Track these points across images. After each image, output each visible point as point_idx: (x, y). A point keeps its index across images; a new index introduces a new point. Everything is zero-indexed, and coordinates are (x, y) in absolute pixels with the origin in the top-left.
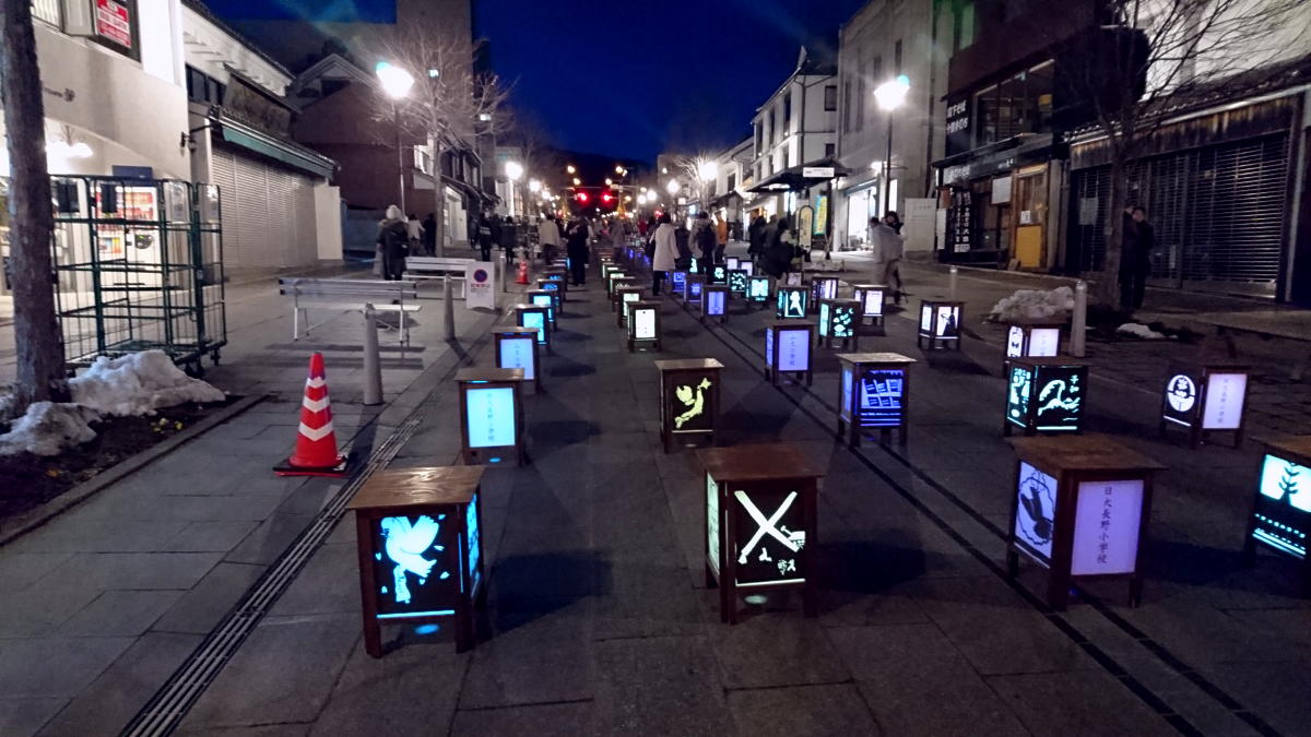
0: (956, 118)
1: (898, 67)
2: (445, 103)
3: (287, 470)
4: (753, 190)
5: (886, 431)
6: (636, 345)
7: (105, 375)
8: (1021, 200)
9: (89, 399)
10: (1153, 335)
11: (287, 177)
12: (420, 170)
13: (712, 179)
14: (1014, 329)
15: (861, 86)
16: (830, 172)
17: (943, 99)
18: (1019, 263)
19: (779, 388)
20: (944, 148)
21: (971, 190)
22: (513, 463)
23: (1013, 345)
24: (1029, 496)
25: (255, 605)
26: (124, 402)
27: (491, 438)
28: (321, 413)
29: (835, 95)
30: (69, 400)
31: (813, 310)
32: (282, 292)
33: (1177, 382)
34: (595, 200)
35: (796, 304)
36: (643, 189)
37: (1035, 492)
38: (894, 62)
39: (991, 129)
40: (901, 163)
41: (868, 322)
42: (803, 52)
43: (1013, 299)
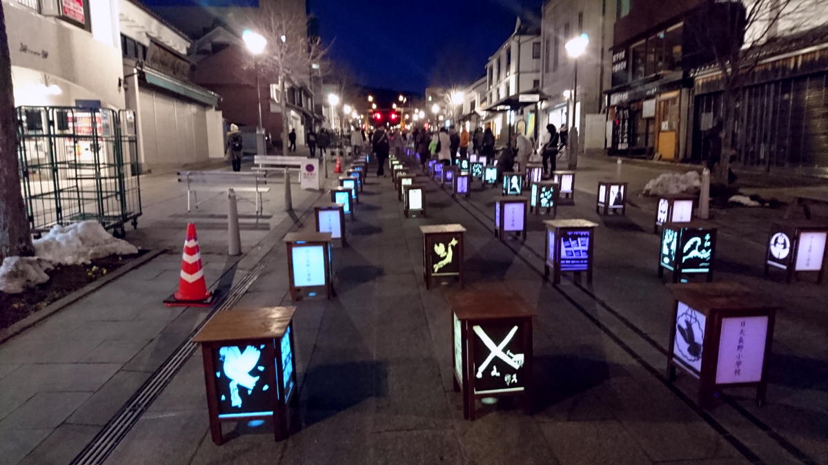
0: (618, 62)
1: (581, 28)
2: (288, 57)
3: (172, 302)
4: (487, 110)
5: (578, 273)
6: (409, 213)
7: (58, 237)
8: (662, 113)
9: (46, 254)
10: (753, 203)
11: (188, 105)
12: (274, 100)
13: (460, 103)
14: (662, 201)
15: (557, 42)
16: (536, 97)
17: (610, 49)
18: (661, 156)
19: (504, 242)
20: (611, 82)
21: (628, 108)
22: (324, 296)
23: (661, 211)
24: (684, 326)
25: (140, 402)
26: (69, 255)
27: (309, 280)
28: (195, 264)
29: (540, 49)
30: (33, 254)
31: (526, 188)
32: (180, 180)
33: (777, 239)
34: (386, 118)
35: (515, 185)
36: (417, 110)
37: (689, 324)
38: (577, 26)
39: (642, 69)
40: (583, 91)
41: (563, 197)
42: (518, 21)
43: (659, 180)
